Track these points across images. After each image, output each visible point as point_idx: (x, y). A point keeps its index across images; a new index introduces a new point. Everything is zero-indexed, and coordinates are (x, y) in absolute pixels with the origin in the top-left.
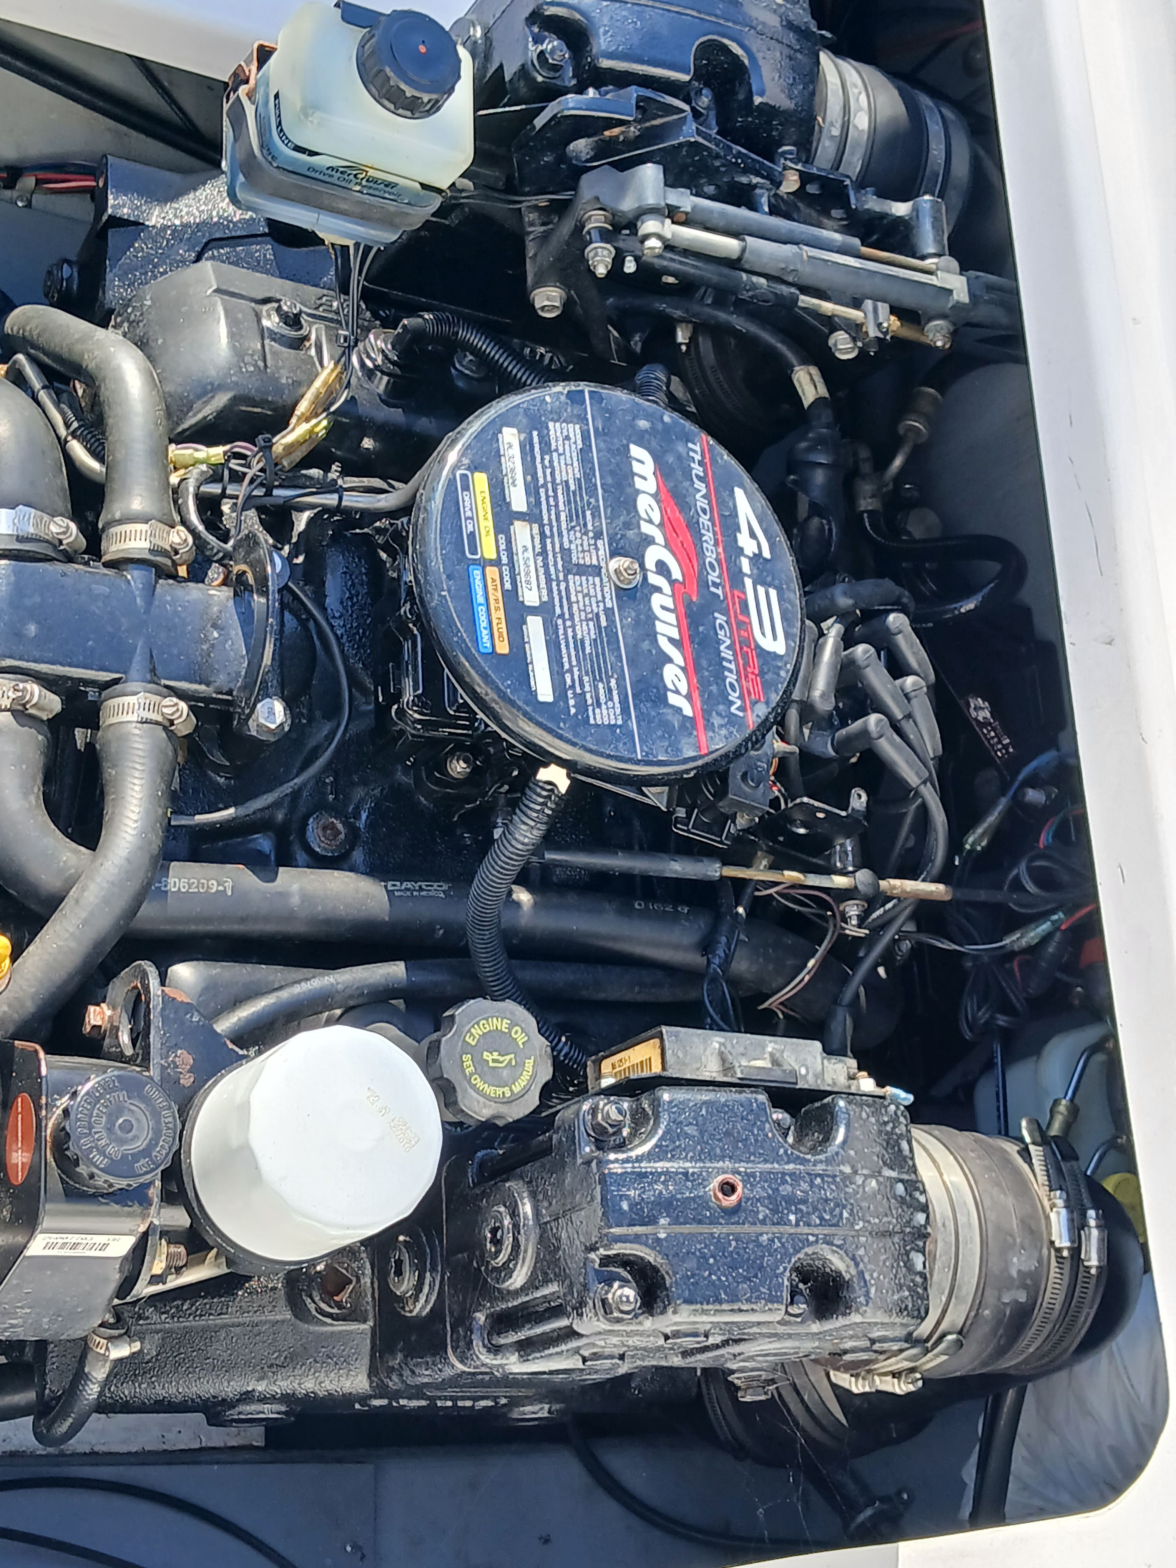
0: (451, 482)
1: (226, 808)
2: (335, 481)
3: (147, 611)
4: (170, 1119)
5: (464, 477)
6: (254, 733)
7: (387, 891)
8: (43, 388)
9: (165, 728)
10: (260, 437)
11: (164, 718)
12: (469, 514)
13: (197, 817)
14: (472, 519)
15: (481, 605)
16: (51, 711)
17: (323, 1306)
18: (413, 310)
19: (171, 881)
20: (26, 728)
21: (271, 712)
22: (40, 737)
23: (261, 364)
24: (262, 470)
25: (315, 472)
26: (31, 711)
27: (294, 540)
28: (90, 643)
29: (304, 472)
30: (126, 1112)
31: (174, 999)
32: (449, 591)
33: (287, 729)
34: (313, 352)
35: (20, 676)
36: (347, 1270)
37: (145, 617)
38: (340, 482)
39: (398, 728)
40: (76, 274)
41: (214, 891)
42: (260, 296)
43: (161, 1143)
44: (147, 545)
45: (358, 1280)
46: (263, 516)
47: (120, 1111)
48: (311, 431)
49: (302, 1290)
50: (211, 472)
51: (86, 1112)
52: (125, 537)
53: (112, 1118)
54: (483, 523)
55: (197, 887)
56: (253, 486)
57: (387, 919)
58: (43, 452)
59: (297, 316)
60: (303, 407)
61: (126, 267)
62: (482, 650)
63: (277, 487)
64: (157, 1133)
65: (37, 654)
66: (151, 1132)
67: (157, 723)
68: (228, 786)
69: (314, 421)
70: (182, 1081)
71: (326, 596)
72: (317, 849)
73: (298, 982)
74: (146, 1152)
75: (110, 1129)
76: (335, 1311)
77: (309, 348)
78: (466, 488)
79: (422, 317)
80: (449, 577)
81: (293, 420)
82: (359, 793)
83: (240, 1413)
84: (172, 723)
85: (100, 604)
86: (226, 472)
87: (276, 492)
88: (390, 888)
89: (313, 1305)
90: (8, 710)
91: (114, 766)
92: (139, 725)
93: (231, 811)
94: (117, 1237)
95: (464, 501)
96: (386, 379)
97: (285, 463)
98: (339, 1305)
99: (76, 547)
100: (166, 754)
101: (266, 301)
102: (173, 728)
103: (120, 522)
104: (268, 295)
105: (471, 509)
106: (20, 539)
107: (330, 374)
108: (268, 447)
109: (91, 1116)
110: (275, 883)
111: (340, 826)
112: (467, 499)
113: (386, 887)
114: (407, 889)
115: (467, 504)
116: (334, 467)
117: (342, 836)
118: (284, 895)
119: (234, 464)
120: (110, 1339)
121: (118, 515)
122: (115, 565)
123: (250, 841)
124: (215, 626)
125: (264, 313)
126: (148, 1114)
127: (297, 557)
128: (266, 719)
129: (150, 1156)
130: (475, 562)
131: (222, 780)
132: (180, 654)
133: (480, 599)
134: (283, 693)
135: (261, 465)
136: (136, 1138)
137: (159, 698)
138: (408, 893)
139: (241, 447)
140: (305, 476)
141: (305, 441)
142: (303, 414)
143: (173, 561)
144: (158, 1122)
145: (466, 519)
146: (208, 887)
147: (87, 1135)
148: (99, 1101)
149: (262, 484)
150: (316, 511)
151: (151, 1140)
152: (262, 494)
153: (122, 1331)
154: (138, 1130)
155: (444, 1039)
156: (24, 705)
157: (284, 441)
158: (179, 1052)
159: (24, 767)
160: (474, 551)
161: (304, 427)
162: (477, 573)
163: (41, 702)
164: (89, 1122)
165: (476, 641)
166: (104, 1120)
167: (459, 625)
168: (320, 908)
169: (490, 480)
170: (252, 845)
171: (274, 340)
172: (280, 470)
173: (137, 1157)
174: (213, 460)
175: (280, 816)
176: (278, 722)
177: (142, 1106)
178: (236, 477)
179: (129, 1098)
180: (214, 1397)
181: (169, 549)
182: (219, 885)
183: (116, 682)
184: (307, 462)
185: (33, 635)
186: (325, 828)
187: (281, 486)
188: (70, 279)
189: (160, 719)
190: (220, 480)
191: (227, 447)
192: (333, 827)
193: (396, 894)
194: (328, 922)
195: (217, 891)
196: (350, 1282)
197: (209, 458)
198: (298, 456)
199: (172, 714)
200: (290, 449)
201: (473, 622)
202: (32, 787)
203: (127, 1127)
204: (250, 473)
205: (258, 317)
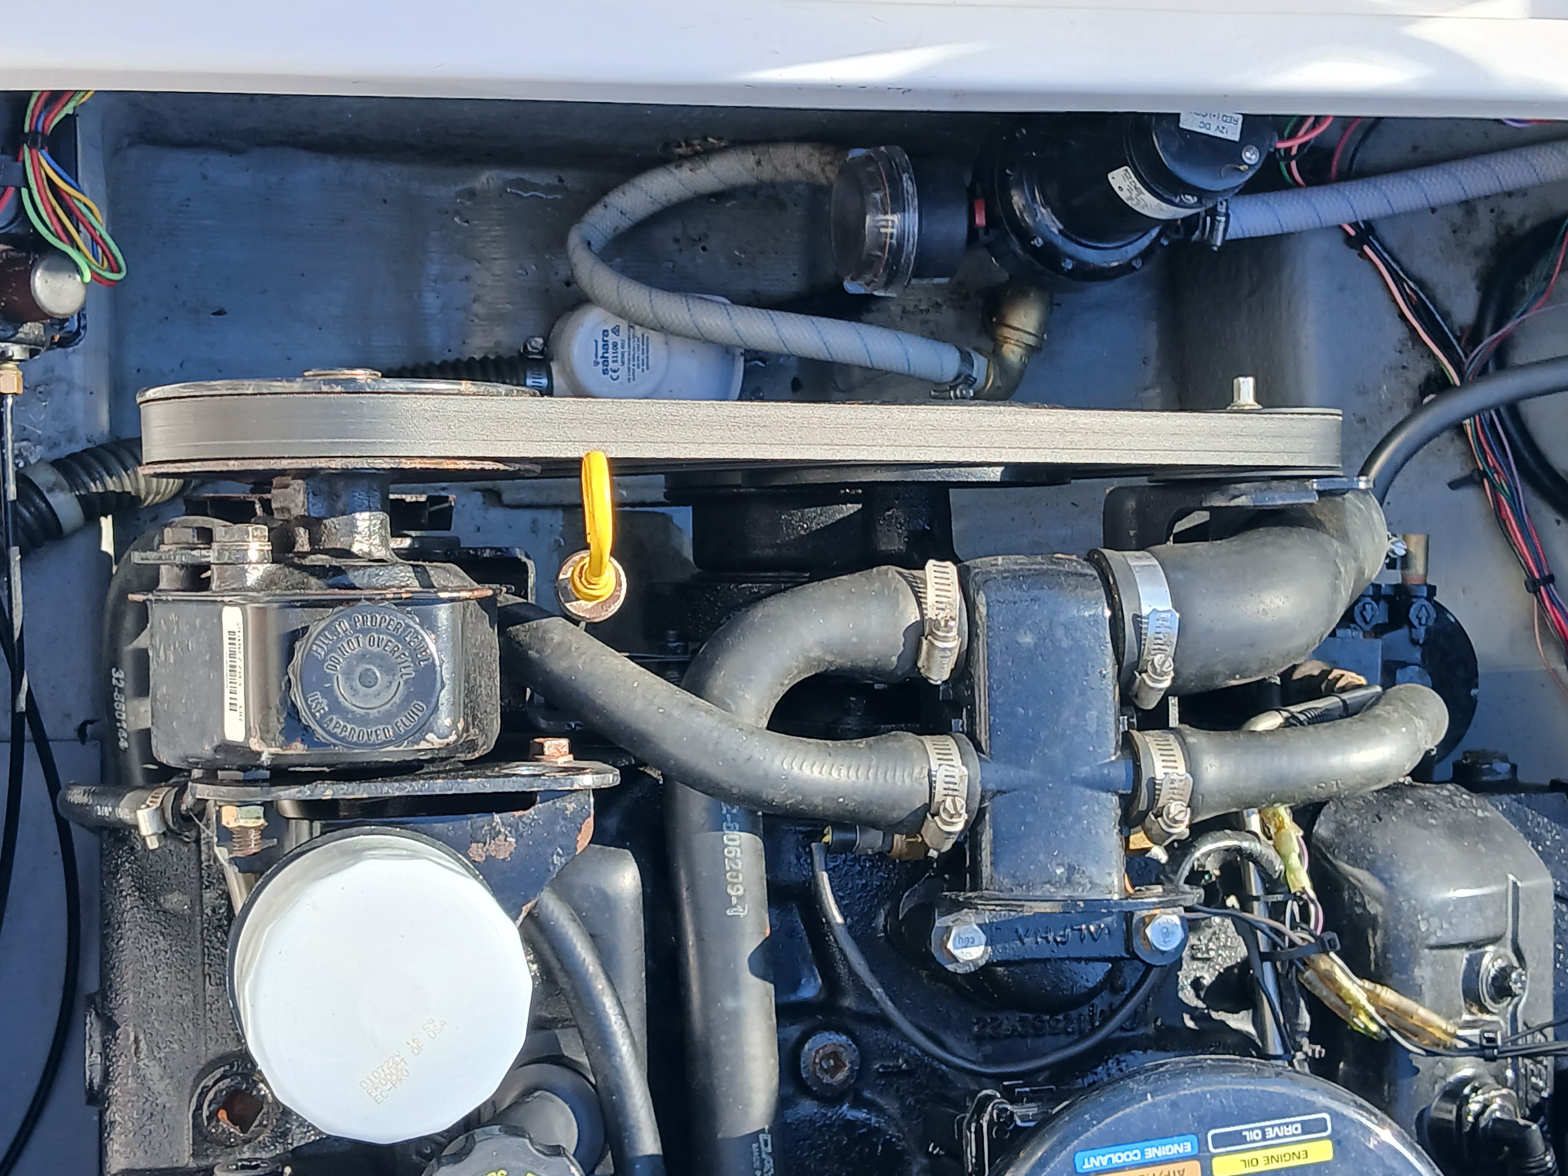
0: (1312, 1108)
1: (842, 913)
2: (1300, 1048)
3: (1075, 781)
4: (382, 737)
5: (1321, 1126)
6: (937, 924)
7: (757, 1133)
8: (1344, 701)
9: (927, 807)
10: (1335, 935)
11: (939, 803)
12: (1270, 1133)
13: (825, 875)
14: (1264, 1138)
15: (1143, 1154)
16: (929, 669)
17: (211, 1095)
18: (1554, 1141)
19: (736, 835)
20: (903, 639)
21: (969, 943)
22: (894, 659)
23: (1433, 941)
24: (1292, 944)
25: (1305, 1019)
26: (925, 642)
27: (1215, 1015)
28: (1022, 711)
29: (1302, 1004)
30: (389, 678)
31: (580, 830)
32: (1154, 1105)
33: (950, 967)
34: (1466, 1017)
35: (966, 628)
36: (260, 1124)
37: (1066, 778)
38: (1300, 1055)
39: (969, 1104)
40: (1500, 778)
41: (729, 891)
42: (1523, 946)
43: (349, 727)
44: (1159, 774)
45: (246, 1142)
46: (1236, 971)
47: (389, 670)
48: (1358, 1006)
49: (232, 1066)
50: (1276, 876)
51: (383, 625)
52: (1166, 752)
53: (380, 660)
54: (1260, 1155)
55: (731, 869)
56: (1267, 931)
57: (719, 1136)
58: (1252, 645)
59: (1509, 993)
60: (1388, 995)
61: (1522, 814)
62: (1079, 1156)
63: (1274, 967)
64: (363, 721)
65: (997, 646)
66: (362, 712)
67: (931, 796)
68: (874, 929)
69: (1371, 1009)
70: (474, 845)
71: (1145, 1051)
72: (807, 1046)
73: (624, 1016)
74: (336, 707)
75: (363, 657)
76: (205, 1113)
77: (1471, 1013)
78: (1308, 1128)
79: (1547, 1150)
80: (1173, 1105)
81: (1367, 984)
82: (892, 1107)
83: (92, 1024)
84: (937, 814)
85: (1073, 721)
86: (1280, 897)
87: (1267, 966)
88: (762, 1137)
89: (211, 1083)
90: (922, 615)
91: (870, 746)
92: (926, 773)
93: (839, 919)
94: (243, 718)
95: (1287, 1125)
96: (1452, 1117)
97: (1308, 974)
98: (213, 1116)
99: (1142, 695)
100: (893, 808)
101: (1518, 952)
102: (929, 816)
103: (1184, 744)
104: (1527, 956)
105: (1277, 1137)
106: (1137, 619)
107: (1439, 1028)
108: (1323, 947)
109: (378, 631)
110: (749, 973)
111: (841, 1076)
112: (1291, 1130)
113: (762, 1131)
114: (762, 1161)
115: (1285, 1131)
116: (1318, 1048)
117: (827, 1079)
118: (735, 987)
119: (1293, 907)
120: (161, 809)
121: (1191, 740)
122: (1128, 745)
123: (812, 970)
124: (1071, 869)
125: (1502, 951)
126: (388, 706)
127: (1192, 1018)
128: (958, 935)
129: (331, 712)
130: (1202, 1144)
131: (881, 920)
132: (1025, 824)
133: (1151, 1153)
134: (999, 964)
135: (1299, 942)
136: (355, 692)
137: (965, 795)
138: (757, 1164)
139: (1316, 911)
140: (1298, 1006)
141: (1344, 1001)
142: (1378, 996)
143: (1145, 814)
144: (377, 721)
145: (1263, 1129)
146: (734, 884)
147: (353, 627)
148: (399, 642)
149: (1274, 945)
150: (1258, 1041)
151: (353, 712)
152: (1262, 949)
153: (170, 823)
154: (365, 695)
155: (527, 1141)
156: (932, 633)
157: (1337, 971)
158: (513, 840)
159: (854, 640)
160: (1219, 1141)
161: (1362, 998)
162: (1187, 1147)
163: (936, 652)
164: (369, 630)
165: (1090, 1146)
166: (375, 649)
167: (1108, 1120)
168: (723, 1038)
169: (1326, 1164)
170: (806, 972)
171: (1469, 961)
172: (1298, 970)
173: (329, 693)
174: (1290, 877)
175: (849, 1002)
176: (957, 953)
177: (397, 700)
178: (1276, 911)
179: (406, 682)
180: (111, 986)
181: (1160, 805)
182: (738, 897)
183: (978, 748)
184: (1316, 1006)
185: (1020, 641)
186: (835, 1055)
187: (1277, 975)
188: (1492, 771)
189: (938, 798)
190: (1268, 892)
191: (1312, 894)
192: (838, 1067)
193: (755, 1145)
194: (708, 1054)
195: (730, 896)
196: (243, 1131)
197: (1292, 871)
198: (1323, 992)
199: (945, 809)
200: (1328, 979)
201: (1117, 1141)
202: (832, 652)
203: (367, 680)
204: (1286, 928)
205: (1495, 940)
